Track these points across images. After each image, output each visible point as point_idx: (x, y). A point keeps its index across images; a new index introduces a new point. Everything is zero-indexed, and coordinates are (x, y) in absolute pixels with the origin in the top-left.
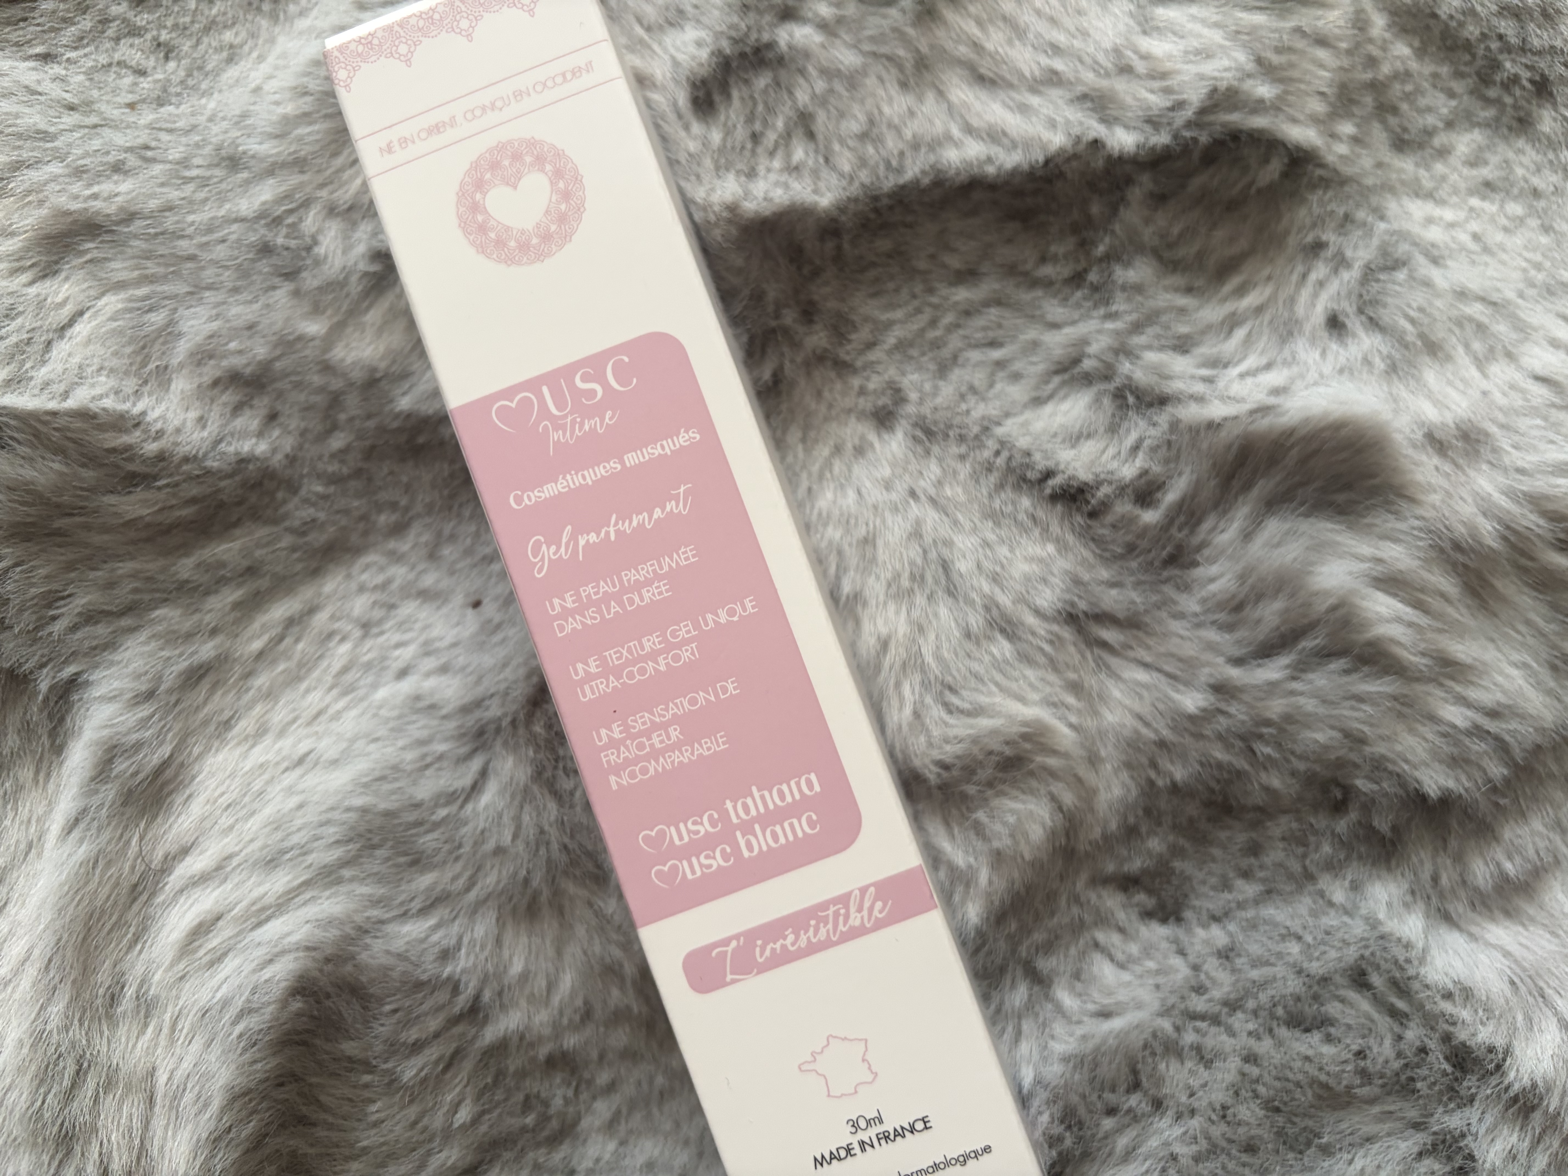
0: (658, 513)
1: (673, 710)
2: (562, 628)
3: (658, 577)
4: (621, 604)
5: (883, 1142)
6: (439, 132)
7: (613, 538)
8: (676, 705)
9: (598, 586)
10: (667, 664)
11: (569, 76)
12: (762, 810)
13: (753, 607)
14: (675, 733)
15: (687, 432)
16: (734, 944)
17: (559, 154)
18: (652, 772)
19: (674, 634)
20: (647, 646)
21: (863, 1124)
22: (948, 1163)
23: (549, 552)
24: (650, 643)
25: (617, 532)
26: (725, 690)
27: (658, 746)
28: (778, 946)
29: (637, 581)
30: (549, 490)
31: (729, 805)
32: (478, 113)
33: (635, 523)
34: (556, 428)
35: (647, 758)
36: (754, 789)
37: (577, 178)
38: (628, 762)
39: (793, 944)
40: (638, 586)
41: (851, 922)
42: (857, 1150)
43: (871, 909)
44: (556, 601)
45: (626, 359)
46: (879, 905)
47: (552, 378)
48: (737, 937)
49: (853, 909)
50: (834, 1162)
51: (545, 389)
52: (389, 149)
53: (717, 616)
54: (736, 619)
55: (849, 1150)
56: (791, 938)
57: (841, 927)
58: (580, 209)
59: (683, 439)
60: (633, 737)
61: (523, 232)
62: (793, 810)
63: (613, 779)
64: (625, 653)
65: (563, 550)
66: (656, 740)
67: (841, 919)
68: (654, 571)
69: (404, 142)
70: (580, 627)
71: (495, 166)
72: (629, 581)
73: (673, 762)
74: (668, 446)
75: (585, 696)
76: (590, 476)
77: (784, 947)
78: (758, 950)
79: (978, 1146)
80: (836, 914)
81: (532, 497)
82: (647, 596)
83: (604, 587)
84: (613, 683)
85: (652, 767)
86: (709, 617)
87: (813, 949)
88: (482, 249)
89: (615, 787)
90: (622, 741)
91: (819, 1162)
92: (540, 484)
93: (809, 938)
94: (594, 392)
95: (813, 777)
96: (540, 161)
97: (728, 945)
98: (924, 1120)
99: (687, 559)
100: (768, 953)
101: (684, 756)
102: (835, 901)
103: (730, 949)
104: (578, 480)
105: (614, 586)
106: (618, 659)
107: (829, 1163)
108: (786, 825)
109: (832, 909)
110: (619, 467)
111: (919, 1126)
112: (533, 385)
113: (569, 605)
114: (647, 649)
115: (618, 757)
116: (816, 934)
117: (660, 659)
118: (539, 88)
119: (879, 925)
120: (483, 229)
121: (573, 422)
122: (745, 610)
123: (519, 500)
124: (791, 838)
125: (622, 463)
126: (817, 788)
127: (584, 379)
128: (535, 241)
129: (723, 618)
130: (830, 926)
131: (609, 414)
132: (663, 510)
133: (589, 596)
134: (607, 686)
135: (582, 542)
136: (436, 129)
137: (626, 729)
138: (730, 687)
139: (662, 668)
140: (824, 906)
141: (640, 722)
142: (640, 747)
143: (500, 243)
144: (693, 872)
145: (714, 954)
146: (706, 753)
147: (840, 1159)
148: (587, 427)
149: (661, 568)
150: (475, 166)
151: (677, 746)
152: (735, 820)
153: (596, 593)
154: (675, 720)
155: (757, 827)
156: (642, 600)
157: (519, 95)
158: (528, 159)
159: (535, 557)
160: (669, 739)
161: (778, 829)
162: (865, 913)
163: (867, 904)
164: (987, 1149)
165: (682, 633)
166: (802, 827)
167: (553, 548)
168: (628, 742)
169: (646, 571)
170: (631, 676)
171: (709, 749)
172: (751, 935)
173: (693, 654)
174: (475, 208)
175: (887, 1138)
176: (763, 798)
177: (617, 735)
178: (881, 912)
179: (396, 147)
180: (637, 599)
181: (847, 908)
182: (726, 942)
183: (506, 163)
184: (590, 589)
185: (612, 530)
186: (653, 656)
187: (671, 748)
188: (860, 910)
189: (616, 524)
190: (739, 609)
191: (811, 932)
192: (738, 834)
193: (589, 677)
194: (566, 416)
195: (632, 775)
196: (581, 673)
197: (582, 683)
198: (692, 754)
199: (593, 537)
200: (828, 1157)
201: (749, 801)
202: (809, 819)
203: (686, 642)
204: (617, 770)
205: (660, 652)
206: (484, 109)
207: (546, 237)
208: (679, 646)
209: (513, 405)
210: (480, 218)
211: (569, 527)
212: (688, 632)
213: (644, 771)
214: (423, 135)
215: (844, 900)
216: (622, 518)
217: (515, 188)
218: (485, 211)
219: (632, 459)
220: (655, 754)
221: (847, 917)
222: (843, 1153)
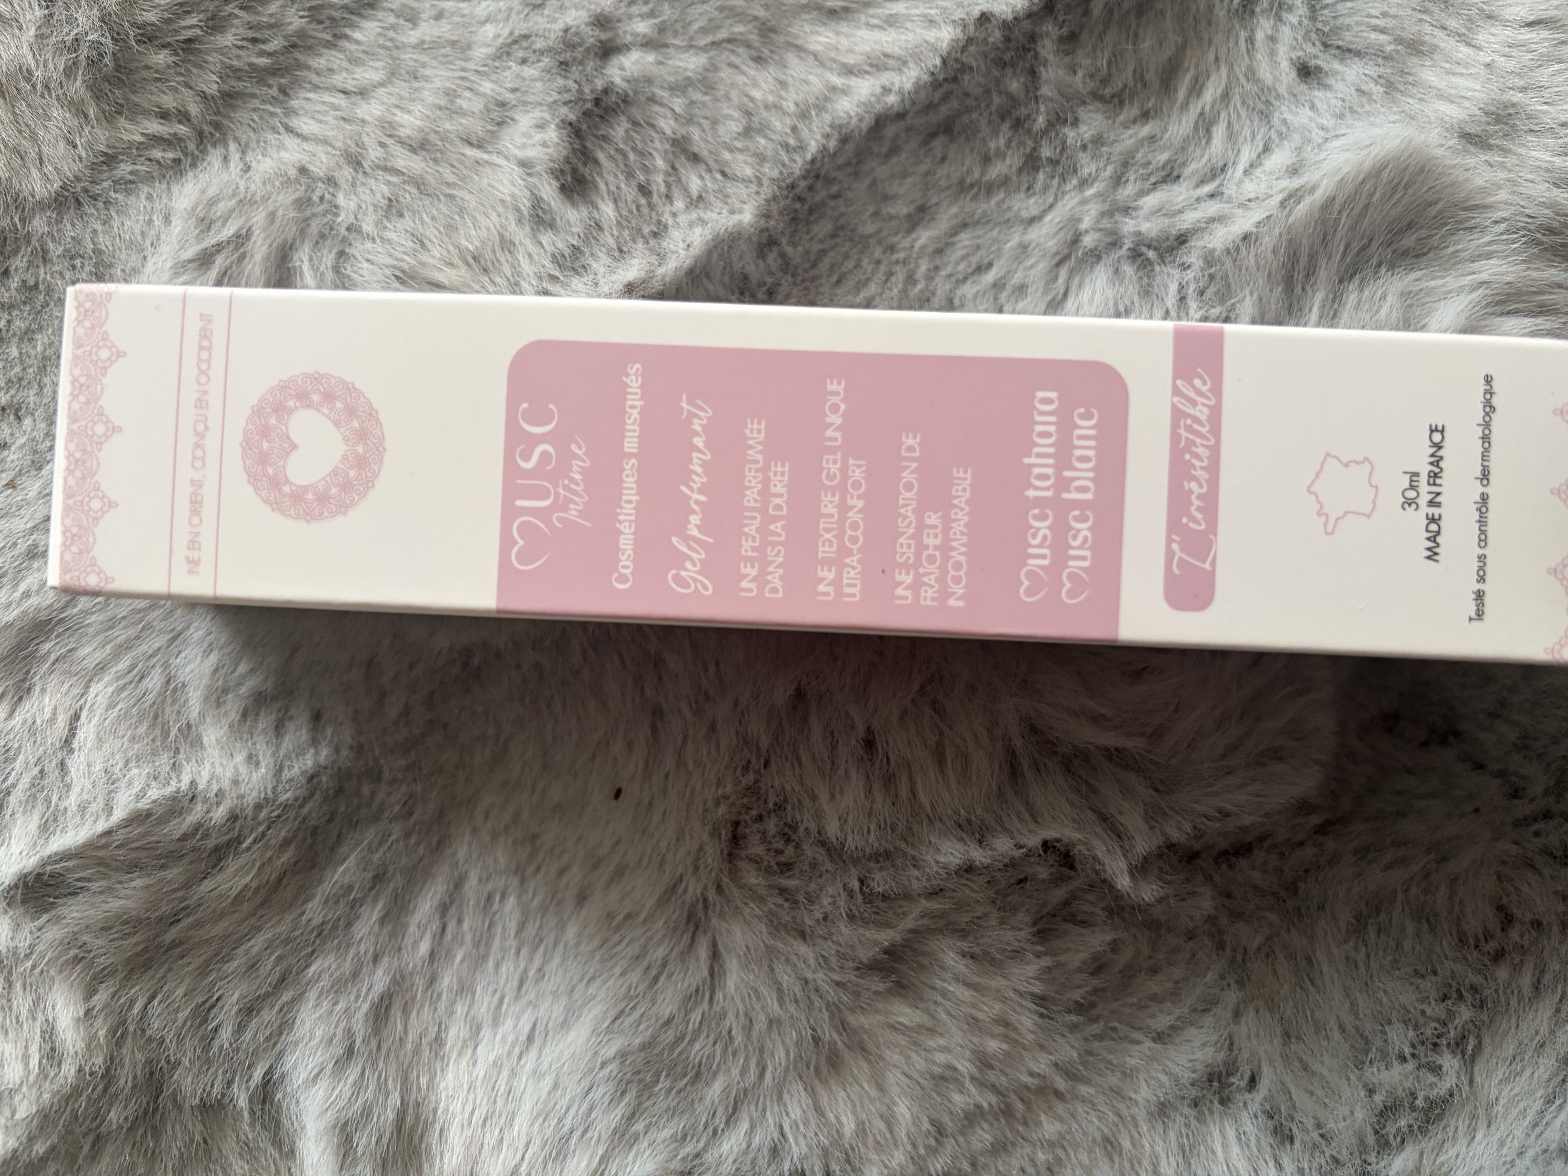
0: (699, 442)
1: (908, 511)
2: (774, 590)
3: (765, 469)
4: (776, 519)
5: (1438, 481)
6: (201, 503)
7: (703, 498)
8: (904, 506)
9: (747, 535)
10: (859, 497)
11: (206, 343)
12: (1051, 461)
13: (839, 383)
14: (933, 519)
15: (628, 375)
16: (1175, 547)
17: (283, 387)
18: (962, 559)
19: (830, 478)
20: (830, 509)
21: (1411, 494)
22: (1487, 425)
23: (690, 571)
24: (829, 505)
25: (700, 491)
26: (911, 449)
27: (938, 541)
28: (1196, 503)
29: (759, 493)
30: (626, 543)
31: (1031, 493)
32: (199, 453)
33: (699, 470)
34: (566, 509)
35: (946, 558)
36: (1027, 460)
37: (317, 378)
38: (941, 580)
39: (1201, 486)
40: (765, 493)
41: (1203, 418)
42: (1436, 511)
43: (1199, 392)
44: (744, 584)
45: (525, 405)
46: (1197, 382)
47: (510, 492)
48: (1169, 541)
49: (1191, 411)
50: (1438, 539)
51: (519, 503)
52: (194, 563)
53: (831, 424)
54: (843, 407)
55: (1432, 520)
56: (1193, 485)
57: (1204, 430)
58: (349, 388)
59: (634, 382)
60: (918, 564)
61: (345, 458)
62: (1065, 427)
63: (952, 602)
64: (828, 536)
65: (694, 555)
66: (931, 542)
67: (1196, 426)
68: (757, 470)
69: (193, 544)
70: (781, 571)
71: (263, 459)
72: (755, 500)
73: (962, 533)
74: (634, 401)
75: (854, 595)
76: (630, 495)
77: (1200, 497)
78: (1191, 525)
79: (1482, 386)
80: (1189, 429)
81: (626, 564)
82: (779, 489)
83: (751, 529)
84: (853, 560)
85: (957, 556)
86: (829, 433)
87: (1214, 468)
88: (343, 508)
89: (961, 603)
90: (918, 576)
91: (1432, 555)
92: (616, 549)
93: (1202, 468)
94: (544, 454)
95: (1040, 394)
96: (281, 410)
97: (1174, 553)
98: (1433, 430)
99: (759, 432)
100: (1199, 516)
101: (961, 518)
102: (1175, 425)
103: (1179, 554)
104: (629, 509)
105: (755, 518)
106: (831, 545)
107: (1438, 545)
108: (1077, 443)
109: (1182, 431)
110: (633, 461)
111: (1437, 437)
112: (509, 512)
113: (754, 572)
114: (834, 511)
115: (932, 587)
116: (1200, 459)
117: (850, 502)
118: (203, 379)
119: (1217, 390)
120: (323, 498)
121: (567, 488)
122: (838, 393)
123: (622, 579)
124: (1092, 443)
125: (630, 456)
126: (1053, 395)
127: (527, 458)
128: (360, 449)
129: (836, 419)
130: (1198, 441)
131: (574, 448)
132: (697, 434)
133: (754, 549)
134: (854, 568)
135: (695, 532)
136: (196, 504)
137: (906, 567)
138: (910, 441)
139: (860, 504)
140: (1175, 438)
141: (905, 549)
142: (931, 559)
143: (346, 486)
144: (1084, 558)
145: (1177, 571)
146: (968, 495)
147: (1438, 533)
148: (578, 477)
149: (757, 462)
150: (253, 479)
151: (948, 522)
152: (1049, 494)
153: (754, 540)
154: (919, 512)
155: (1067, 474)
156: (780, 495)
157: (201, 403)
158: (273, 421)
159: (688, 586)
160: (936, 527)
161: (1078, 453)
162: (1200, 400)
163: (1192, 394)
164: (1488, 380)
165: (834, 469)
166: (1086, 427)
167: (688, 565)
168: (921, 570)
169: (753, 480)
170: (854, 540)
171: (964, 490)
172: (1174, 525)
173: (859, 466)
174: (297, 497)
175: (1436, 476)
176: (1039, 455)
177: (909, 579)
178: (1205, 383)
179: (195, 555)
180: (778, 501)
181: (1188, 416)
182: (1170, 555)
183: (265, 445)
184: (747, 544)
185: (695, 496)
186: (844, 508)
187: (947, 529)
188: (1194, 403)
189: (691, 489)
190: (835, 399)
191: (1197, 463)
192: (1066, 496)
193: (837, 583)
194: (557, 494)
195: (957, 580)
196: (829, 589)
197: (839, 592)
198: (962, 509)
199: (695, 519)
200: (1431, 544)
201: (1036, 471)
202: (1082, 417)
203: (844, 469)
204: (944, 594)
205: (843, 499)
206: (197, 446)
207: (362, 435)
208: (845, 476)
209: (521, 543)
210: (310, 496)
211: (674, 539)
212: (835, 462)
213: (958, 566)
214: (196, 521)
215: (1177, 415)
216: (687, 482)
217: (295, 447)
218: (305, 489)
219: (631, 444)
220: (946, 548)
221: (1196, 420)
222: (1433, 527)
